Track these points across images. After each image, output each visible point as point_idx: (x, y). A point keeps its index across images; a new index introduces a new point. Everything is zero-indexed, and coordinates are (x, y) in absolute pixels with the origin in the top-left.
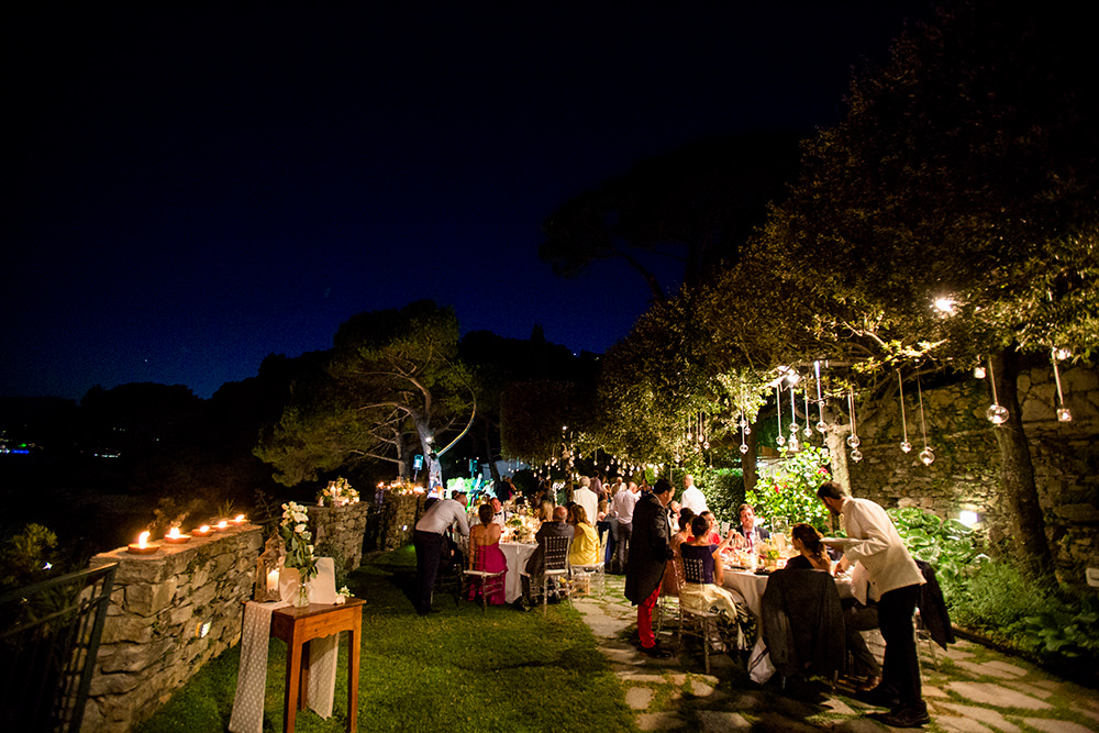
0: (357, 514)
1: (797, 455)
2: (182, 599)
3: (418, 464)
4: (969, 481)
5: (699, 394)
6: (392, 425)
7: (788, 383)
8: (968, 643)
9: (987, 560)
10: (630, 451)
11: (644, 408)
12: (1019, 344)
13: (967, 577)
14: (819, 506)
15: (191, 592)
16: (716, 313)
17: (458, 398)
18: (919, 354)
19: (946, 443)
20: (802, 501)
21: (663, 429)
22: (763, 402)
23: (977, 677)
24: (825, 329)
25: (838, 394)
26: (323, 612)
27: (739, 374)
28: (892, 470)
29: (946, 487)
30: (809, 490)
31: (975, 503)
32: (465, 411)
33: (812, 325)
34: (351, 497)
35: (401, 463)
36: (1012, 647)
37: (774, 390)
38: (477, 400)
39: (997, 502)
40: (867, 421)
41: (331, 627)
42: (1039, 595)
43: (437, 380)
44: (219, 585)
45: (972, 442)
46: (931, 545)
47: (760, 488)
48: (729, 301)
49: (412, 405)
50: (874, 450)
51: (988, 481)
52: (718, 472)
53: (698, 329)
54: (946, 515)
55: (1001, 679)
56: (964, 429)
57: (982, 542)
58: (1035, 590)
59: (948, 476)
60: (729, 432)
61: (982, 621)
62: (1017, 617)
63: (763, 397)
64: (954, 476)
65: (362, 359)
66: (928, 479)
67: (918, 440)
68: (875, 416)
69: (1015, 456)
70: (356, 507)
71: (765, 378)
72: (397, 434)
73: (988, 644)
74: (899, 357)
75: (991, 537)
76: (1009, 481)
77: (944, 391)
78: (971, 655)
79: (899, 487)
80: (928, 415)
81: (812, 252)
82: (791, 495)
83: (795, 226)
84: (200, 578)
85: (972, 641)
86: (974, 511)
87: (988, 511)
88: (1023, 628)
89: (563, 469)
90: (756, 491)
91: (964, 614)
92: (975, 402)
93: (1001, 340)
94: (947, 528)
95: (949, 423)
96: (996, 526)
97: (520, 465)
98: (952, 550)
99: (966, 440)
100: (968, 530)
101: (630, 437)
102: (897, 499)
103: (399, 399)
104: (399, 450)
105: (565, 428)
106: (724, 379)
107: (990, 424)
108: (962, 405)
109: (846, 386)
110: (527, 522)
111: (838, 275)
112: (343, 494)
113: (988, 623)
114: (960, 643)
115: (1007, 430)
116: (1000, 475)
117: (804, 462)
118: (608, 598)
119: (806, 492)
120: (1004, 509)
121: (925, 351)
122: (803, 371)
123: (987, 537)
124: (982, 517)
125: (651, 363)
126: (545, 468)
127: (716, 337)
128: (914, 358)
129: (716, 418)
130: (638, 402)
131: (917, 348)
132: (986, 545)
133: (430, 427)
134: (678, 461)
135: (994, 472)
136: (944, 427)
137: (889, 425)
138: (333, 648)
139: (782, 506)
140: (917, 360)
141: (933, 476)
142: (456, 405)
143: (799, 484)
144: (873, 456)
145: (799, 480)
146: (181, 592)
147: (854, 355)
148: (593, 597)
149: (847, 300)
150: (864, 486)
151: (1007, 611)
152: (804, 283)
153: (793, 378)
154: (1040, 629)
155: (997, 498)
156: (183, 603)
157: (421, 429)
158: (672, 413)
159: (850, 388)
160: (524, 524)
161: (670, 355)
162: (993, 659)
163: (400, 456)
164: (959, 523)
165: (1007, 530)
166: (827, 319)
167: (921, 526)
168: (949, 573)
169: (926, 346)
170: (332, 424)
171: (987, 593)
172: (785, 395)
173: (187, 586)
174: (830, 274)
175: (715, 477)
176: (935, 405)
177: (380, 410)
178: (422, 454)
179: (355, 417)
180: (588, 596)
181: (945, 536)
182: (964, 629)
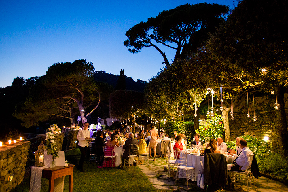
0: (60, 137)
1: (212, 117)
2: (5, 167)
3: (79, 119)
4: (267, 127)
5: (181, 96)
6: (68, 105)
7: (211, 94)
8: (264, 177)
9: (271, 152)
10: (156, 116)
11: (162, 101)
12: (285, 84)
13: (265, 157)
14: (219, 134)
15: (8, 165)
16: (188, 69)
17: (93, 95)
18: (254, 86)
19: (260, 114)
20: (214, 133)
21: (168, 108)
22: (202, 100)
23: (266, 187)
24: (225, 77)
25: (227, 98)
26: (61, 169)
27: (195, 90)
28: (243, 123)
29: (260, 129)
30: (216, 129)
31: (268, 134)
32: (96, 100)
33: (221, 75)
34: (58, 131)
35: (71, 119)
36: (277, 178)
37: (206, 96)
38: (101, 96)
39: (275, 134)
40: (236, 107)
41: (63, 174)
42: (286, 162)
43: (85, 89)
44: (16, 162)
45: (269, 114)
46: (254, 147)
47: (200, 129)
48: (193, 65)
49: (76, 98)
50: (237, 116)
51: (273, 127)
52: (186, 123)
53: (182, 74)
54: (259, 138)
55: (273, 188)
56: (266, 110)
57: (270, 146)
58: (285, 161)
59: (261, 125)
60: (191, 109)
61: (268, 170)
62: (279, 169)
63: (203, 98)
64: (262, 125)
65: (58, 80)
66: (254, 126)
67: (252, 113)
68: (238, 105)
69: (282, 119)
70: (60, 135)
71: (204, 92)
72: (70, 108)
73: (270, 178)
74: (248, 87)
75: (273, 145)
76: (279, 127)
77: (261, 97)
78: (265, 181)
79: (245, 129)
80: (255, 105)
81: (222, 51)
82: (210, 131)
83: (217, 41)
84: (11, 159)
85: (265, 177)
86: (268, 136)
87: (272, 137)
88: (281, 173)
89: (131, 121)
90: (199, 129)
91: (263, 168)
92: (270, 101)
93: (280, 83)
94: (259, 142)
95: (262, 108)
96: (274, 141)
97: (116, 120)
98: (260, 149)
99: (267, 114)
100: (266, 142)
101: (156, 110)
102: (244, 133)
103: (71, 95)
104: (71, 114)
105: (132, 107)
106: (190, 92)
107: (275, 109)
108: (266, 102)
109: (230, 95)
110: (122, 139)
111: (230, 59)
112: (56, 130)
113: (270, 171)
114: (262, 177)
115: (280, 111)
116: (276, 125)
117: (215, 120)
118: (150, 165)
119: (215, 130)
120: (277, 136)
121: (256, 85)
122: (216, 90)
123: (271, 145)
124: (270, 139)
125: (165, 85)
126: (125, 121)
127: (188, 77)
128: (252, 87)
129: (186, 105)
130: (159, 98)
131: (254, 84)
132: (271, 147)
133: (83, 106)
134: (173, 119)
135: (275, 124)
136: (260, 109)
137: (243, 108)
138: (62, 181)
139: (207, 134)
140: (253, 88)
141: (256, 125)
142: (92, 98)
143: (213, 127)
144: (237, 118)
145: (213, 126)
146: (5, 165)
147: (233, 85)
148: (144, 164)
149: (233, 67)
150: (234, 128)
151: (276, 167)
152: (219, 61)
153: (213, 92)
154: (285, 173)
155: (275, 132)
156: (5, 169)
157: (80, 107)
158: (171, 103)
159: (232, 96)
160: (121, 140)
161: (172, 83)
162: (271, 182)
163: (71, 116)
164: (263, 140)
165: (278, 142)
166: (226, 73)
167: (251, 141)
168: (259, 156)
169: (257, 83)
170: (46, 104)
171: (270, 162)
172: (210, 98)
173: (6, 163)
174: (228, 59)
175: (184, 125)
176: (258, 102)
177: (64, 99)
178: (80, 115)
179: (55, 102)
180: (143, 164)
181: (258, 144)
182: (263, 173)
